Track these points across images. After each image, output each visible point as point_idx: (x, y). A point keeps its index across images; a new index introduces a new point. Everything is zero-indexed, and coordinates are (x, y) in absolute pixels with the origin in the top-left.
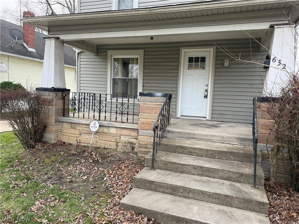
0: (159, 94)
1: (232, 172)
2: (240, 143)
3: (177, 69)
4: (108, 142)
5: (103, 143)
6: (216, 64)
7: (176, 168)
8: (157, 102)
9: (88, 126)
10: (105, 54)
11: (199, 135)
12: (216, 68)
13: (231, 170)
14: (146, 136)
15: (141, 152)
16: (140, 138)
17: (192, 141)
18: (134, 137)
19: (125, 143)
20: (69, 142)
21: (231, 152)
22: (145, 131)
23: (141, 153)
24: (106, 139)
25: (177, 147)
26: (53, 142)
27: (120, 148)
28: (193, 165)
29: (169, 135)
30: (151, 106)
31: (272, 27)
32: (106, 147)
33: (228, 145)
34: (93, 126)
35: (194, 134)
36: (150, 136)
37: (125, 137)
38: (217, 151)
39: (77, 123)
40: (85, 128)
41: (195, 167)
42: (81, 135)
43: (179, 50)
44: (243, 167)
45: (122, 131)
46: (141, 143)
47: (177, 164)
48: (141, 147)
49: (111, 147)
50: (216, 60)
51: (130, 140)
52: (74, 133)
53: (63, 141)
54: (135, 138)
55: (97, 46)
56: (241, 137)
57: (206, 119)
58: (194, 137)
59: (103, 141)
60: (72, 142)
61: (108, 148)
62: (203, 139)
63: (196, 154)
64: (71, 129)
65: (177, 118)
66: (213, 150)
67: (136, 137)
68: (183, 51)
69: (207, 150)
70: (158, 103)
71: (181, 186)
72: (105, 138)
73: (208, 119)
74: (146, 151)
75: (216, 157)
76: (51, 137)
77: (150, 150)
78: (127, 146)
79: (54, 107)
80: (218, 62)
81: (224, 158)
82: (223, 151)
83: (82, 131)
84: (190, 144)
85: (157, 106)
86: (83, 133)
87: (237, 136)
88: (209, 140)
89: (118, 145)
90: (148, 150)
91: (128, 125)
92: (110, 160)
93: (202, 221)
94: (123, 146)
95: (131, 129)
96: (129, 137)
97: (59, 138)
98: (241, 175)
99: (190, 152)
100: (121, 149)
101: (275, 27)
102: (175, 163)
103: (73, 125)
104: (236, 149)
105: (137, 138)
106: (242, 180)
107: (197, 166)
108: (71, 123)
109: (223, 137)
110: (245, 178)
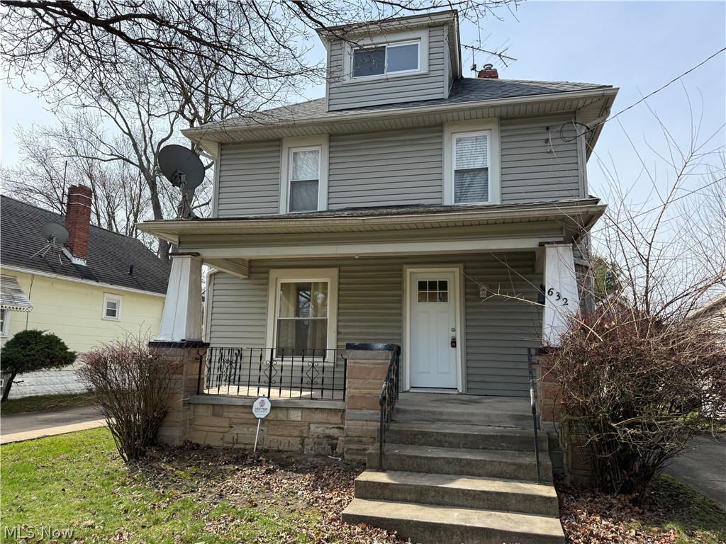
0: (380, 346)
1: (506, 463)
2: (516, 425)
3: (400, 300)
4: (285, 438)
5: (275, 440)
6: (466, 294)
7: (418, 466)
8: (378, 359)
9: (247, 410)
10: (265, 275)
11: (450, 413)
12: (466, 300)
13: (504, 460)
14: (360, 420)
15: (350, 451)
16: (348, 424)
17: (440, 424)
18: (336, 426)
19: (318, 437)
20: (207, 443)
21: (502, 437)
22: (358, 412)
23: (350, 454)
24: (281, 433)
25: (415, 434)
26: (178, 443)
27: (309, 447)
28: (446, 458)
29: (399, 417)
30: (367, 365)
31: (542, 245)
32: (281, 448)
33: (497, 428)
34: (259, 407)
35: (441, 413)
36: (366, 420)
37: (319, 426)
38: (481, 435)
39: (226, 405)
40: (241, 413)
41: (448, 461)
42: (231, 427)
43: (401, 270)
44: (522, 457)
45: (313, 415)
46: (350, 433)
47: (421, 458)
48: (349, 442)
49: (291, 448)
50: (466, 287)
51: (327, 431)
52: (218, 425)
53: (194, 441)
54: (337, 428)
55: (250, 261)
56: (516, 413)
57: (456, 393)
58: (443, 417)
59: (276, 437)
60: (212, 444)
61: (285, 449)
62: (457, 421)
63: (447, 444)
64: (213, 418)
65: (405, 392)
66: (475, 435)
67: (339, 424)
68: (409, 271)
69: (466, 435)
70: (379, 361)
71: (431, 487)
72: (280, 430)
73: (460, 391)
74: (360, 450)
75: (481, 447)
76: (173, 433)
77: (366, 446)
78: (322, 444)
79: (183, 377)
80: (468, 290)
81: (493, 447)
82: (490, 435)
83: (235, 421)
84: (438, 429)
85: (377, 366)
86: (237, 424)
87: (509, 413)
88: (467, 422)
89: (305, 443)
90: (364, 446)
91: (324, 404)
92: (297, 468)
93: (468, 525)
94: (315, 443)
95: (330, 409)
96: (326, 426)
97: (187, 436)
98: (519, 466)
99: (438, 441)
100: (311, 449)
101: (546, 245)
102: (416, 457)
103: (217, 408)
104: (510, 432)
105: (342, 426)
106: (521, 475)
107: (451, 458)
108: (213, 405)
109: (487, 415)
110: (525, 471)
